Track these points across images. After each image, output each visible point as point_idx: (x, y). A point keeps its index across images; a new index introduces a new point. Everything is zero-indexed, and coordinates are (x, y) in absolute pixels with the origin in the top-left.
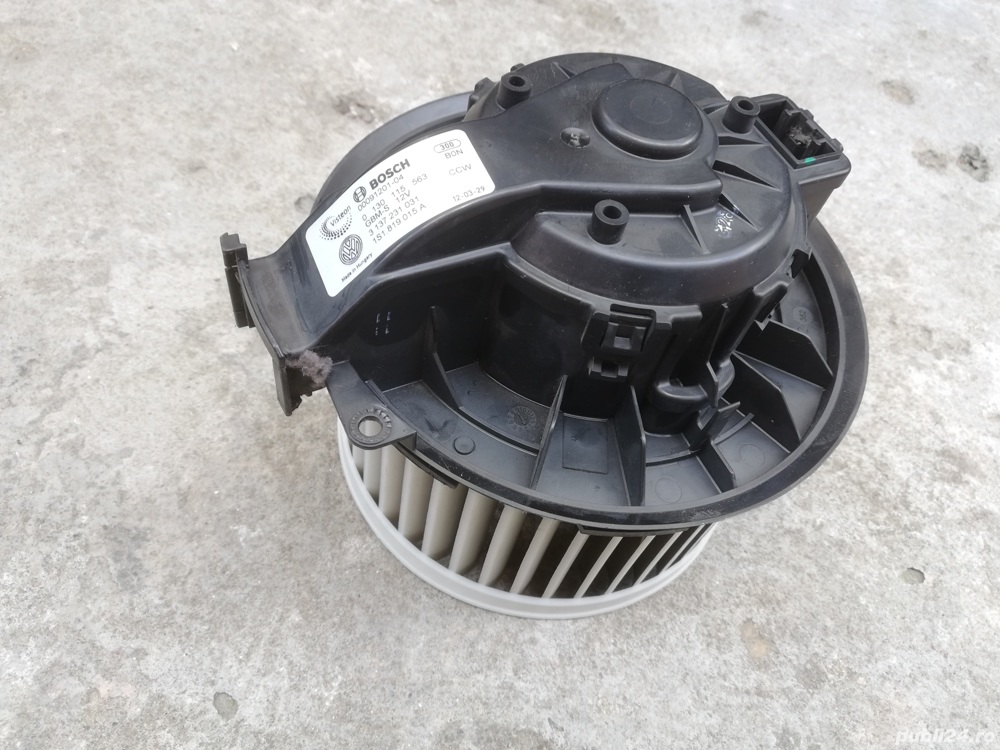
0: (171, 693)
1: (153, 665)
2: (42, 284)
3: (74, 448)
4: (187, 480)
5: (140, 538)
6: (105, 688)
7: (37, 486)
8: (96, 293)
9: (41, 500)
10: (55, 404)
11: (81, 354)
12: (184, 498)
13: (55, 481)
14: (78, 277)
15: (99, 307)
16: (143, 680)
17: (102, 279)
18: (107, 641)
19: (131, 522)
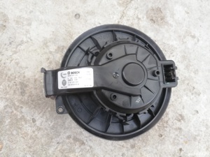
0: (26, 116)
1: (23, 110)
2: (17, 22)
3: (17, 64)
4: (37, 77)
5: (26, 86)
6: (15, 112)
7: (9, 70)
8: (28, 28)
9: (10, 73)
10: (15, 52)
11: (22, 43)
12: (35, 80)
13: (12, 69)
14: (25, 23)
15: (28, 32)
16: (22, 112)
17: (30, 24)
18: (17, 104)
19: (25, 82)
